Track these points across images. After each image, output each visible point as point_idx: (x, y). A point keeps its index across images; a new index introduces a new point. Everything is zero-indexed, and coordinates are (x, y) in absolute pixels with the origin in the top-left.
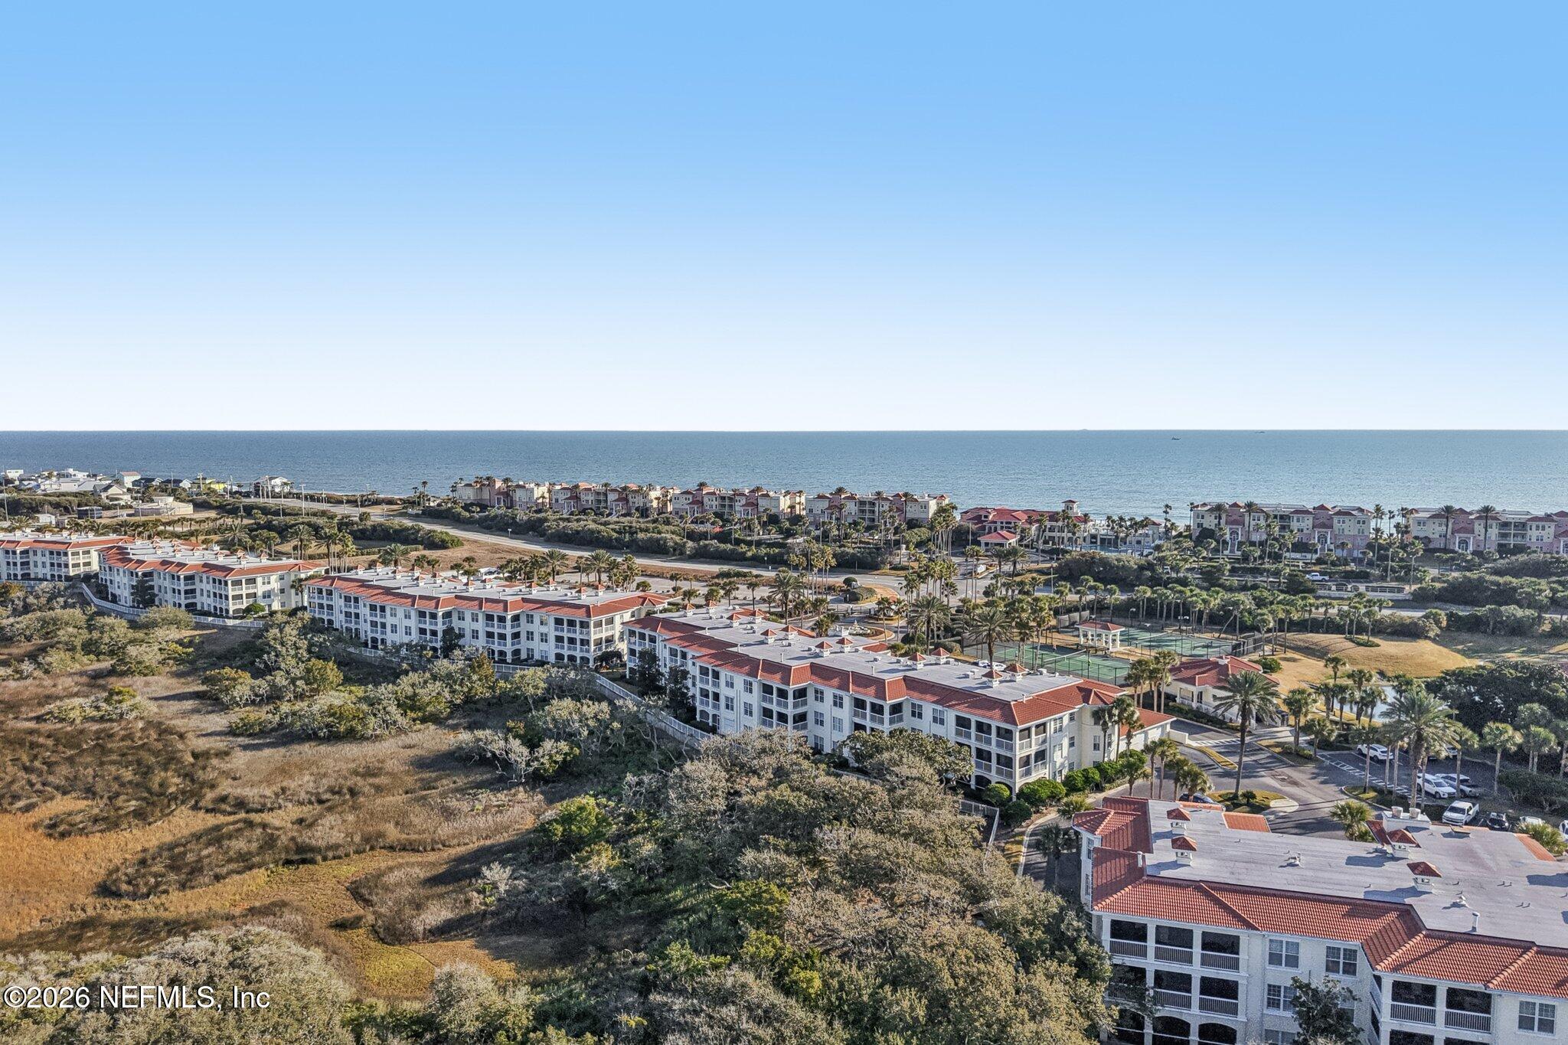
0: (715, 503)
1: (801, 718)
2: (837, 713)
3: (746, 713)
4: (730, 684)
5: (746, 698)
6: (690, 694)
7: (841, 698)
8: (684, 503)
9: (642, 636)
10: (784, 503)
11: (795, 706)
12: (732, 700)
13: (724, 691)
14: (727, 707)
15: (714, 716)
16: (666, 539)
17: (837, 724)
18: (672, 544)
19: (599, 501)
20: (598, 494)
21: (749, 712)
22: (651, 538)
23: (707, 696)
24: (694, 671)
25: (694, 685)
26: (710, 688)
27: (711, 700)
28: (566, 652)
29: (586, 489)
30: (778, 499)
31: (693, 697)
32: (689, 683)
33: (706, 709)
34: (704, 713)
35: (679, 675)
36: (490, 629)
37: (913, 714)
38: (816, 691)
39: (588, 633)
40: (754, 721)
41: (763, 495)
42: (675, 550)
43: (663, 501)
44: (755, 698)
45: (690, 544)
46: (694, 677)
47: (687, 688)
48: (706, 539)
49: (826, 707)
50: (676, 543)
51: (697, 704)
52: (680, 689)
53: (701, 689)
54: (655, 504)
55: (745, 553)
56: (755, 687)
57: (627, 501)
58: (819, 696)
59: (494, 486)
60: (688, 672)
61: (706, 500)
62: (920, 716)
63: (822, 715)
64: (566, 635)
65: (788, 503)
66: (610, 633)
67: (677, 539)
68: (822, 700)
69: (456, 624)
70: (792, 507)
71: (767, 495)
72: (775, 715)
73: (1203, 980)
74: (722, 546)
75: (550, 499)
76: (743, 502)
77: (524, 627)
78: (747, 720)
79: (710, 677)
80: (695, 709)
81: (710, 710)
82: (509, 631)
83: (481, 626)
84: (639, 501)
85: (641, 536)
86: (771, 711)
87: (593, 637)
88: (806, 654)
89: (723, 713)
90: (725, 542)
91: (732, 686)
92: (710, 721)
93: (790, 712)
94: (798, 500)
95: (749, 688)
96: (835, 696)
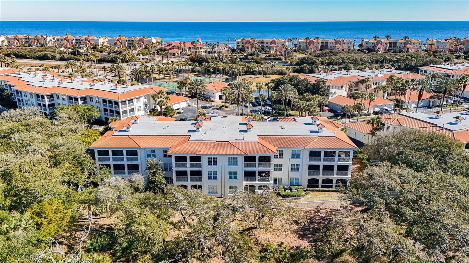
4: (26, 96)
11: (49, 101)
13: (24, 99)
21: (33, 105)
23: (20, 101)
25: (15, 97)
26: (20, 98)
31: (16, 102)
37: (90, 100)
44: (34, 100)
56: (34, 96)
58: (58, 97)
60: (13, 93)
61: (70, 40)
62: (93, 101)
73: (128, 165)
79: (19, 94)
96: (63, 97)
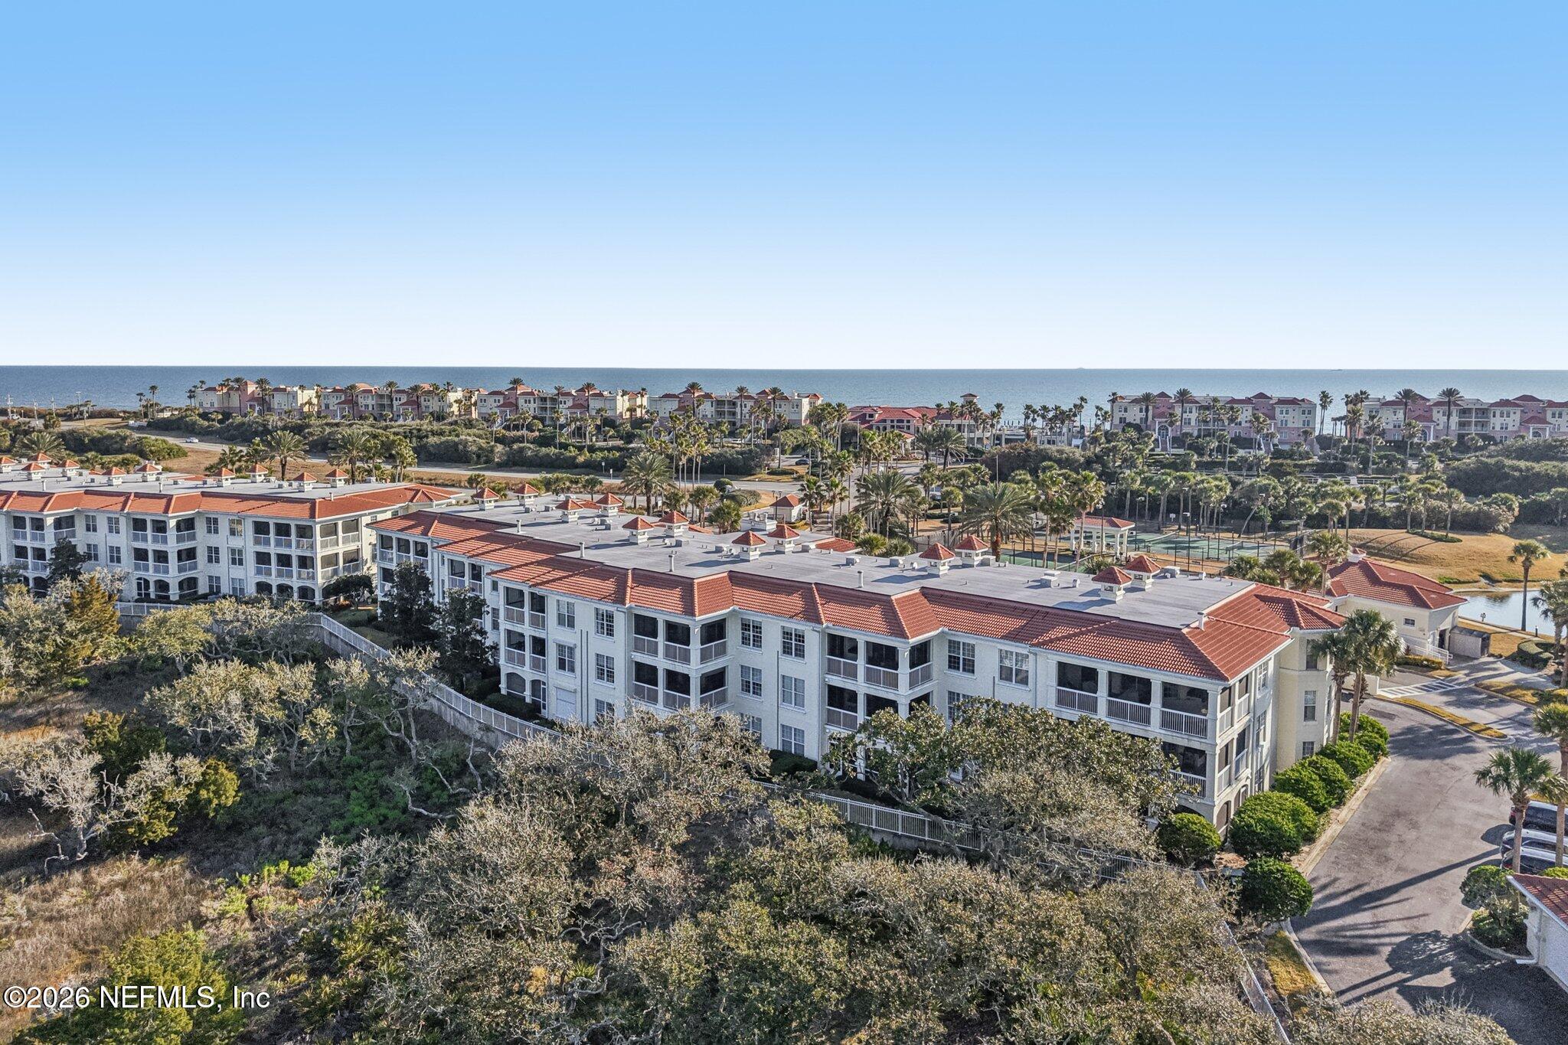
0: (532, 405)
1: (714, 681)
2: (791, 666)
3: (600, 674)
4: (567, 620)
5: (601, 645)
6: (488, 643)
7: (800, 638)
8: (492, 406)
9: (404, 546)
10: (622, 404)
11: (705, 657)
12: (571, 650)
13: (555, 634)
14: (562, 665)
15: (535, 684)
16: (466, 442)
17: (792, 691)
18: (474, 448)
19: (382, 406)
20: (381, 396)
21: (605, 671)
22: (447, 441)
23: (521, 646)
24: (495, 600)
25: (496, 626)
26: (527, 630)
27: (528, 653)
28: (274, 581)
29: (365, 391)
30: (614, 400)
31: (495, 648)
32: (487, 622)
33: (518, 671)
34: (514, 678)
35: (467, 609)
36: (140, 545)
37: (953, 663)
38: (745, 626)
39: (312, 547)
40: (617, 692)
41: (595, 395)
42: (479, 456)
43: (466, 405)
44: (619, 647)
45: (499, 448)
46: (495, 611)
47: (482, 633)
48: (521, 442)
49: (768, 658)
50: (481, 448)
51: (502, 662)
52: (468, 634)
53: (509, 632)
54: (455, 408)
55: (575, 458)
56: (621, 623)
57: (419, 405)
58: (752, 634)
59: (245, 390)
60: (483, 603)
61: (521, 402)
62: (969, 667)
63: (757, 672)
64: (273, 550)
65: (627, 405)
66: (352, 547)
67: (482, 442)
68: (758, 642)
69: (81, 540)
70: (632, 410)
71: (600, 395)
72: (661, 678)
74: (544, 450)
75: (319, 405)
76: (570, 403)
77: (202, 540)
78: (601, 690)
79: (526, 609)
80: (496, 670)
81: (528, 673)
82: (172, 545)
83: (124, 540)
84: (434, 405)
85: (433, 440)
86: (654, 669)
87: (320, 553)
88: (715, 557)
89: (555, 678)
90: (547, 445)
91: (571, 624)
92: (527, 694)
93: (695, 669)
94: (639, 401)
95: (606, 624)
96: (786, 634)
